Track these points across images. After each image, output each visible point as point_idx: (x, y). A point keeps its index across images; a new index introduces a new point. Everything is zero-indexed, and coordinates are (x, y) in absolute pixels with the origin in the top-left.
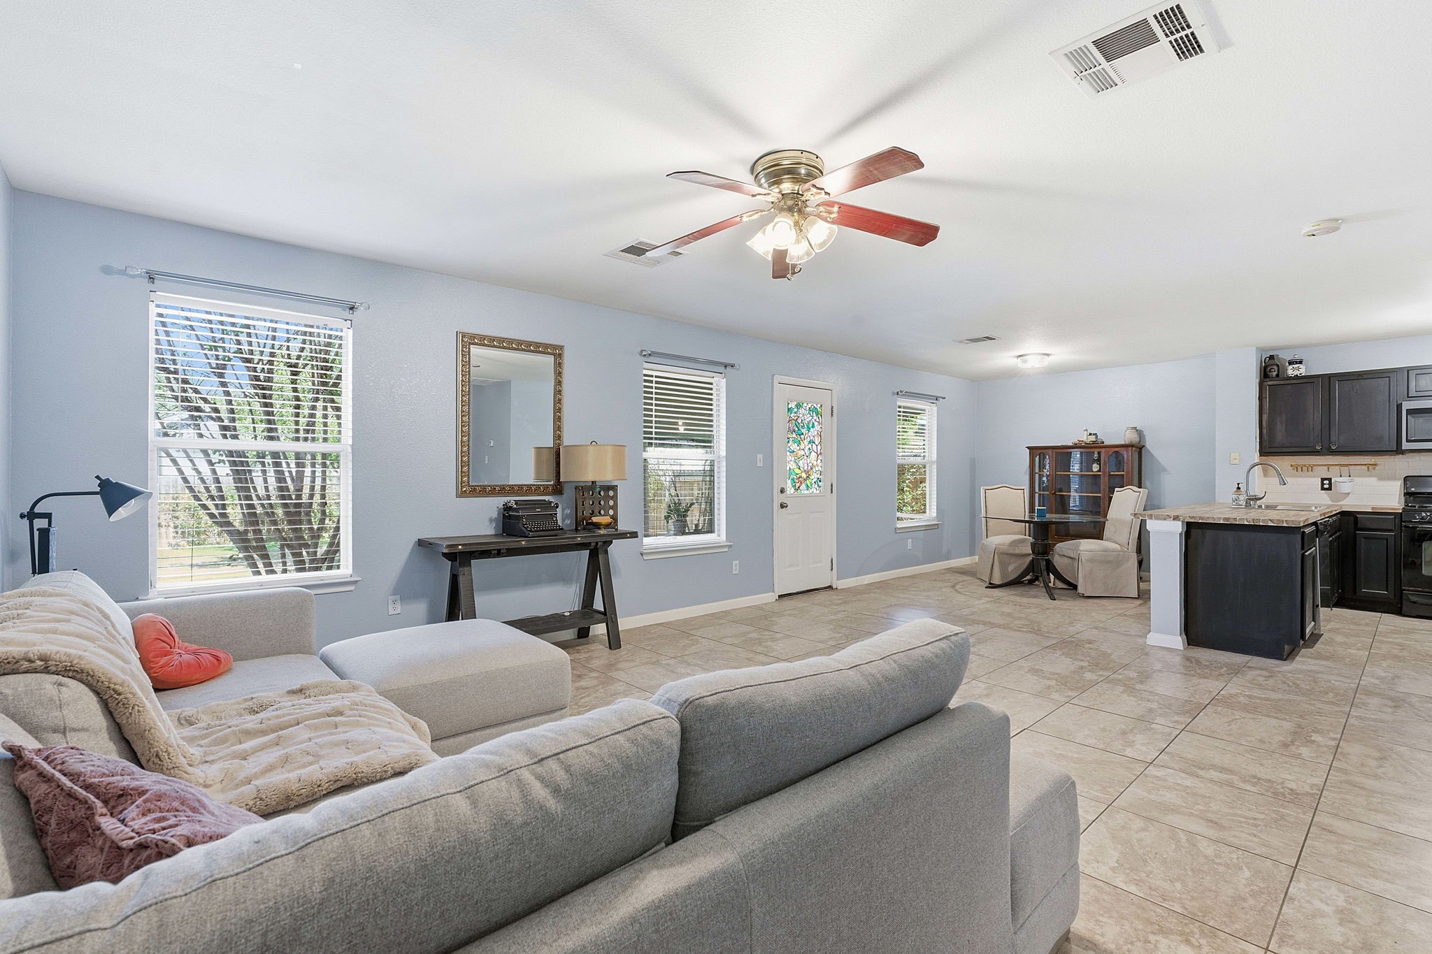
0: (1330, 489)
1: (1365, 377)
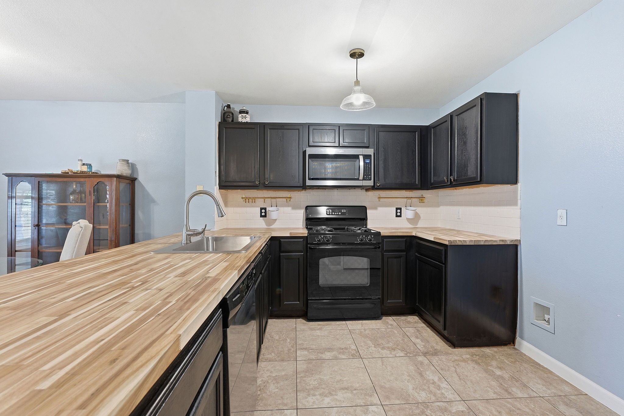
0: (265, 216)
1: (285, 127)
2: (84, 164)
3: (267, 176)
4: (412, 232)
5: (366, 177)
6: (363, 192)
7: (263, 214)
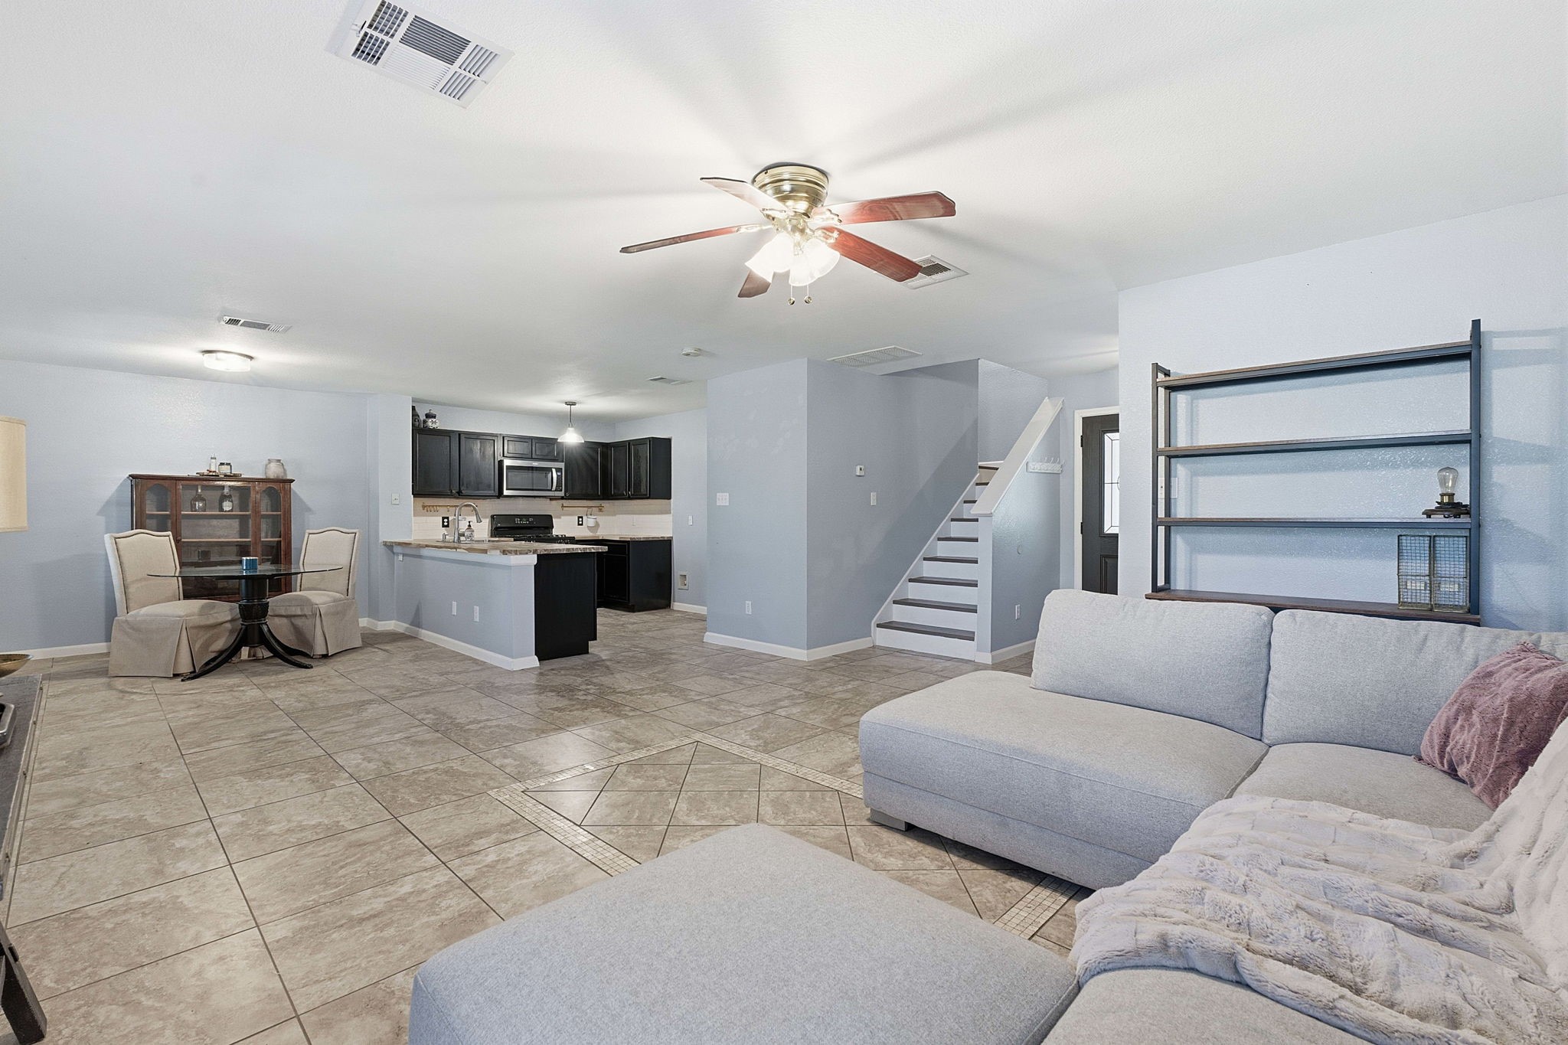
0: (448, 526)
1: (481, 437)
2: (222, 464)
5: (558, 489)
6: (553, 502)
7: (446, 524)
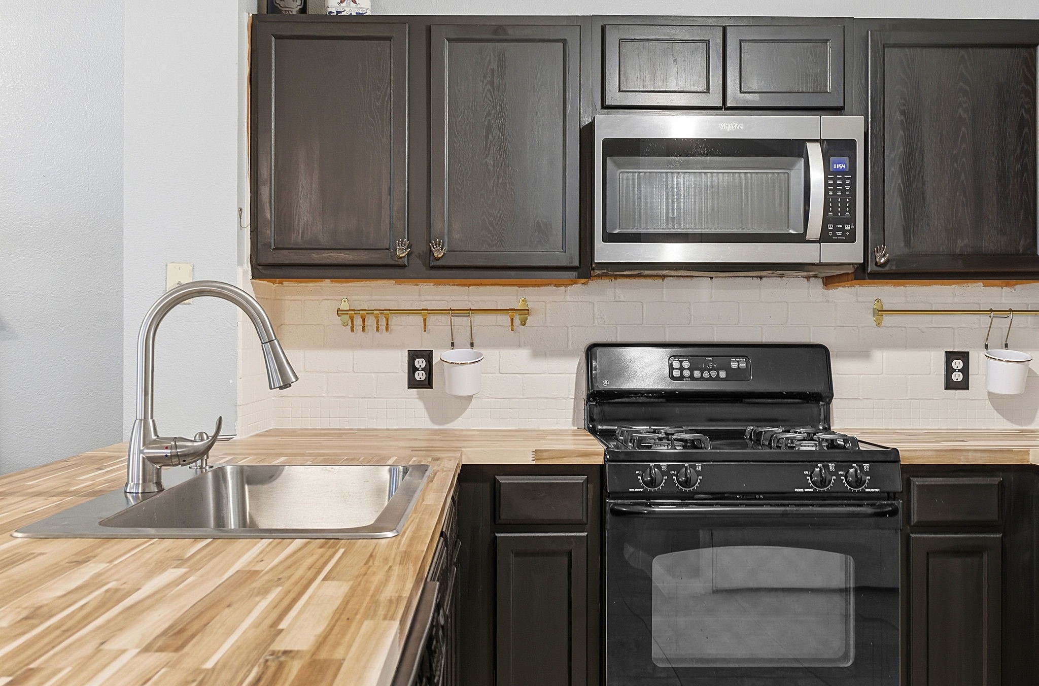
0: (428, 383)
1: (512, 33)
3: (440, 225)
4: (1027, 452)
5: (835, 228)
6: (815, 288)
7: (420, 376)
